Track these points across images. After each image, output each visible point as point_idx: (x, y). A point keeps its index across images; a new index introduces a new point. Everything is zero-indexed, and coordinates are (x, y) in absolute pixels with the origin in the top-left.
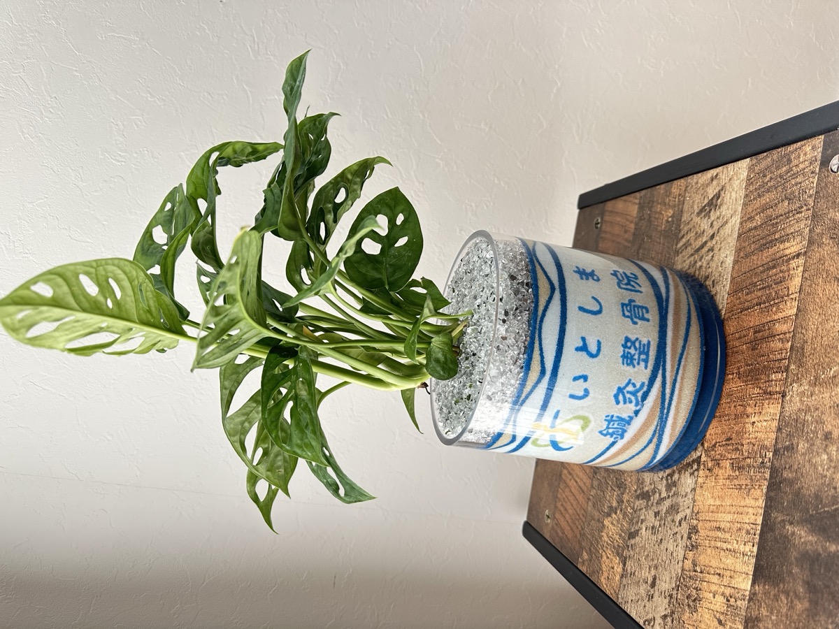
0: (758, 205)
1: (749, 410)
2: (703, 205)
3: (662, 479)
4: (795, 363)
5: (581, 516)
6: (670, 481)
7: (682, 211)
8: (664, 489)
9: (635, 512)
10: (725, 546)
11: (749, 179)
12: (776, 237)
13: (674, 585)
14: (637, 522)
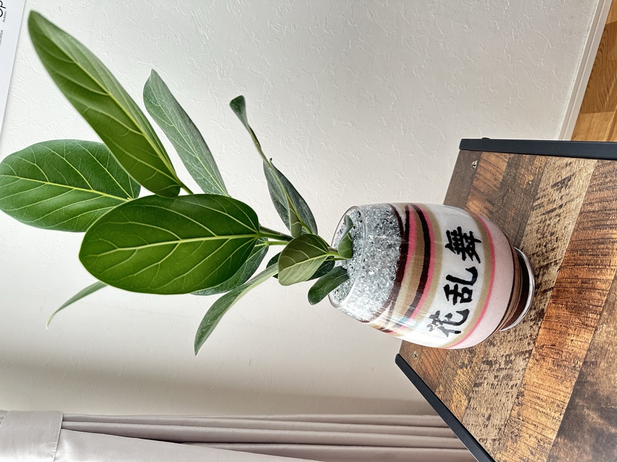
0: (598, 196)
1: (570, 331)
2: (557, 181)
3: (502, 356)
4: (607, 311)
5: (441, 362)
6: (508, 359)
7: (540, 180)
8: (503, 363)
9: (481, 371)
10: (541, 409)
11: (594, 175)
12: (608, 223)
13: (503, 423)
14: (482, 378)
